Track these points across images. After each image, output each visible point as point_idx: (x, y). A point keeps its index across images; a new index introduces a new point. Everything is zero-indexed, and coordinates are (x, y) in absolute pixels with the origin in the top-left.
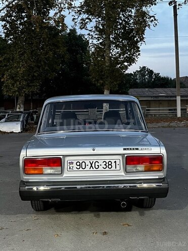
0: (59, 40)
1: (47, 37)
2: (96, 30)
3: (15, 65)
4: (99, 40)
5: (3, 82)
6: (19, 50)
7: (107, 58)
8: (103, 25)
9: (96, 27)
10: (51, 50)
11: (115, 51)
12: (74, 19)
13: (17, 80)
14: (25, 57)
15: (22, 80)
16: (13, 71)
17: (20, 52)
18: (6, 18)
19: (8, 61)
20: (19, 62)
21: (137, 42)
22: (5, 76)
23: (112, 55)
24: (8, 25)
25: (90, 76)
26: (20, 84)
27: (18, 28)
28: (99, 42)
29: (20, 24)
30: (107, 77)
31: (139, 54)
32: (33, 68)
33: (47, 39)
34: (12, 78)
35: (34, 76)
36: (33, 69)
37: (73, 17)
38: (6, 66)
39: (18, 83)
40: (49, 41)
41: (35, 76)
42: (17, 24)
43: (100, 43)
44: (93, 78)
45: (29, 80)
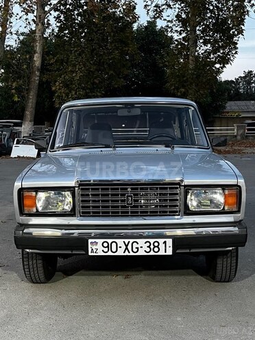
0: (128, 35)
1: (112, 31)
2: (178, 20)
3: (70, 68)
4: (180, 34)
5: (55, 92)
6: (76, 49)
7: (191, 57)
8: (187, 14)
9: (178, 16)
10: (117, 49)
11: (202, 49)
12: (146, 6)
13: (73, 89)
14: (82, 58)
15: (79, 88)
16: (67, 77)
17: (76, 51)
18: (60, 6)
19: (62, 64)
20: (74, 66)
21: (234, 35)
22: (57, 84)
23: (198, 54)
24: (62, 17)
25: (168, 82)
26: (76, 93)
27: (75, 19)
28: (181, 37)
29: (78, 15)
30: (191, 83)
31: (236, 53)
32: (93, 72)
33: (112, 34)
34: (67, 86)
35: (94, 83)
36: (94, 74)
37: (145, 3)
38: (58, 70)
39: (74, 93)
40: (114, 36)
41: (96, 84)
42: (74, 15)
43: (183, 38)
44: (171, 85)
45: (88, 88)
